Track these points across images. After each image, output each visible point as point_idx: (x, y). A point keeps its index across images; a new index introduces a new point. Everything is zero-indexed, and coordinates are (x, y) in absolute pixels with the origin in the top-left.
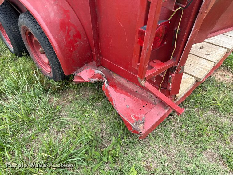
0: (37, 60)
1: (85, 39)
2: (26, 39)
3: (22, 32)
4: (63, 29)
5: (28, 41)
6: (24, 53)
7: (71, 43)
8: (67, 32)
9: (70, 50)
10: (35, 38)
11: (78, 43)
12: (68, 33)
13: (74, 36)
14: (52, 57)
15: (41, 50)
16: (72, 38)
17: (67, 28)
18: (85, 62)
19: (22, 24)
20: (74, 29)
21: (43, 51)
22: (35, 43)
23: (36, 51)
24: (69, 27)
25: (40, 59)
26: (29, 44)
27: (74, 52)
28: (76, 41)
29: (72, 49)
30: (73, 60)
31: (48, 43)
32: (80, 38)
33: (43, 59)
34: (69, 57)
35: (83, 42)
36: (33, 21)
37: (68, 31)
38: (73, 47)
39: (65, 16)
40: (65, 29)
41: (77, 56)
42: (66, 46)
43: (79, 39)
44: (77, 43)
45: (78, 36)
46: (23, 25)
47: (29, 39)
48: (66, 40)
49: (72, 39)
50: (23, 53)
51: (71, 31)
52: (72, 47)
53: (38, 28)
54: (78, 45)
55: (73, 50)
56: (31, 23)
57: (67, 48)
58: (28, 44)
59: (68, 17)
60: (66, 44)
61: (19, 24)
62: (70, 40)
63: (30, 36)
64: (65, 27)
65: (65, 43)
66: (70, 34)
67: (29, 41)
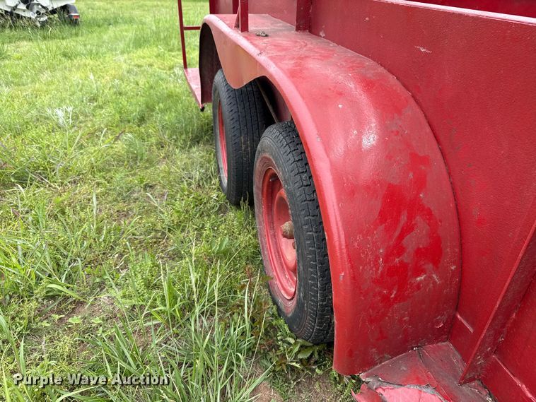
0: (267, 239)
1: (453, 268)
2: (261, 182)
3: (258, 165)
4: (389, 221)
5: (265, 190)
6: (247, 201)
7: (397, 275)
8: (397, 233)
9: (386, 299)
10: (283, 192)
11: (422, 278)
12: (401, 237)
13: (419, 252)
14: (313, 279)
15: (287, 226)
16: (407, 258)
17: (404, 218)
18: (417, 343)
19: (266, 150)
20: (428, 227)
21: (291, 231)
22: (277, 203)
23: (272, 218)
24: (411, 217)
25: (276, 242)
26: (265, 196)
27: (396, 306)
28: (418, 271)
29: (393, 296)
30: (381, 332)
31: (317, 237)
32: (436, 263)
33: (283, 248)
34: (371, 321)
35: (441, 278)
36: (300, 157)
37: (403, 228)
38: (398, 291)
39: (411, 175)
40: (397, 221)
41: (401, 321)
42: (378, 282)
43: (430, 266)
44: (419, 279)
45: (432, 252)
46: (267, 155)
47: (268, 186)
48: (385, 261)
49: (405, 261)
50: (244, 201)
51: (413, 234)
52: (396, 287)
53: (305, 183)
54: (420, 283)
55: (395, 298)
56: (291, 162)
57: (377, 289)
58: (261, 195)
59: (420, 183)
60: (382, 273)
61: (258, 147)
62: (401, 262)
63: (273, 183)
64: (399, 214)
65: (379, 272)
66: (405, 241)
67: (267, 191)
